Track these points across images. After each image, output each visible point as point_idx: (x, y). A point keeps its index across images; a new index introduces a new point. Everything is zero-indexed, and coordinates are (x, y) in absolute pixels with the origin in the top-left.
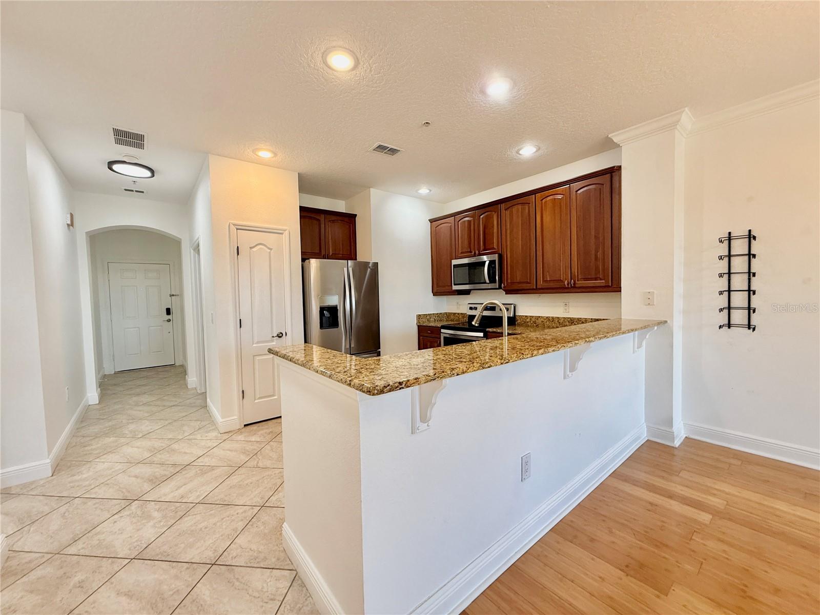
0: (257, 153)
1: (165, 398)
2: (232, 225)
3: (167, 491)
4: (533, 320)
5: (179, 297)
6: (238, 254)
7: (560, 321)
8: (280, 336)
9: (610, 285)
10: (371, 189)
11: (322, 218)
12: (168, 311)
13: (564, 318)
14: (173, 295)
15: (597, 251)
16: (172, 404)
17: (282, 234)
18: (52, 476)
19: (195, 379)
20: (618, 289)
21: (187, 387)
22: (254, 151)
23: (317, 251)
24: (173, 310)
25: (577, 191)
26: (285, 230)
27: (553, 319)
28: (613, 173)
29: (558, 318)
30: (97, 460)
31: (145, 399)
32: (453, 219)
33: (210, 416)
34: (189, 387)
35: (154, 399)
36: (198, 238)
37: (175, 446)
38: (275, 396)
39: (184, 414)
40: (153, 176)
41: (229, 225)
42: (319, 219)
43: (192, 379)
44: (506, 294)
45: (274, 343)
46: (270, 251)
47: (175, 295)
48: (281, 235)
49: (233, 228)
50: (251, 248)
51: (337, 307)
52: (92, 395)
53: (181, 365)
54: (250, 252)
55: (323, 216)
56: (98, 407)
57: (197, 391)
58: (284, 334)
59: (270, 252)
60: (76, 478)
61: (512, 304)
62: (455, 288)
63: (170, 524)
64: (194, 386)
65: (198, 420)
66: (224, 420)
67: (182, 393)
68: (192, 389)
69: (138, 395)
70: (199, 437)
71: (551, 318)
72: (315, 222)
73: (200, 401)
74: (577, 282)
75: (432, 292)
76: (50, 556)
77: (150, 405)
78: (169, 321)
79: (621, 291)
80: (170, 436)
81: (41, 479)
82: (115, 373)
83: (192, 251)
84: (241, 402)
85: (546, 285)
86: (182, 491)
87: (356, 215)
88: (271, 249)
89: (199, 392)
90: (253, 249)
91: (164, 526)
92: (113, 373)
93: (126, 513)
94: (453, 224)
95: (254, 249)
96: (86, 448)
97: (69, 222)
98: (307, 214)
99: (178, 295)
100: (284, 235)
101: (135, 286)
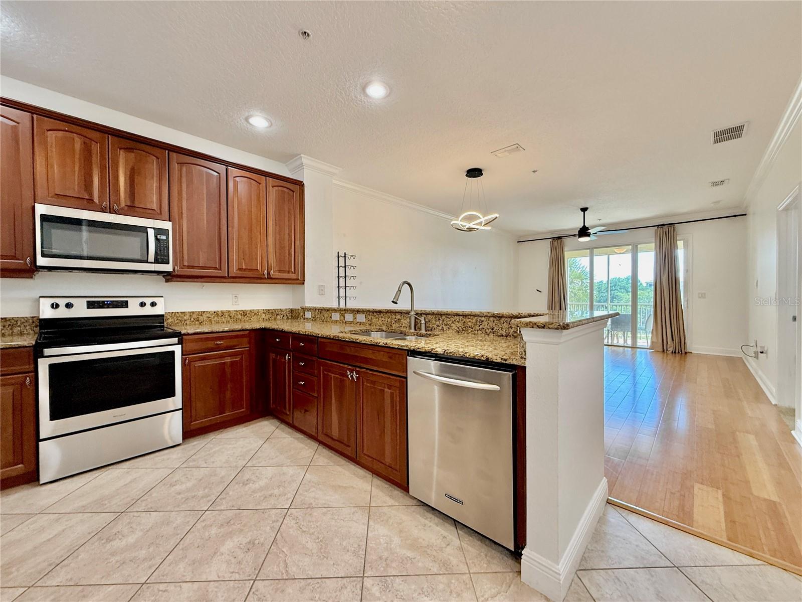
4: (195, 316)
7: (231, 315)
13: (236, 311)
25: (273, 187)
27: (223, 313)
28: (301, 186)
29: (229, 311)
32: (29, 119)
71: (219, 313)
85: (240, 273)
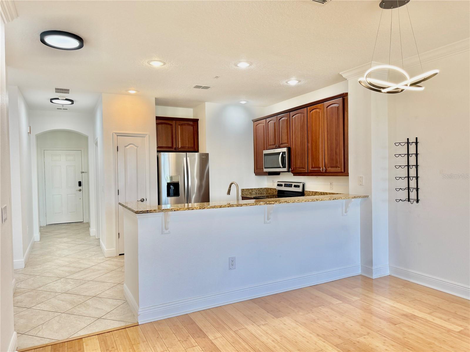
1: (77, 240)
2: (114, 134)
3: (76, 276)
5: (87, 173)
6: (118, 151)
8: (142, 200)
9: (343, 171)
10: (206, 103)
11: (174, 123)
12: (80, 184)
14: (83, 172)
15: (336, 149)
16: (80, 243)
18: (25, 268)
19: (95, 230)
20: (347, 175)
21: (90, 235)
22: (127, 90)
23: (170, 145)
24: (83, 184)
25: (327, 107)
26: (146, 135)
28: (344, 97)
30: (44, 264)
31: (65, 240)
32: (265, 121)
33: (101, 250)
34: (91, 235)
35: (70, 240)
36: (97, 139)
37: (81, 261)
39: (87, 248)
40: (73, 103)
41: (113, 133)
42: (172, 124)
43: (93, 230)
44: (294, 175)
47: (85, 172)
48: (144, 138)
49: (115, 135)
50: (125, 146)
51: (179, 183)
52: (37, 235)
53: (88, 223)
54: (125, 149)
55: (174, 122)
56: (39, 242)
57: (95, 237)
58: (145, 200)
59: (137, 149)
60: (35, 269)
61: (301, 183)
62: (265, 170)
63: (77, 285)
64: (94, 235)
65: (94, 251)
66: (107, 250)
67: (87, 238)
68: (93, 236)
69: (61, 238)
70: (94, 258)
72: (169, 126)
73: (96, 243)
74: (327, 169)
75: (255, 173)
76: (31, 290)
77: (68, 243)
78: (80, 190)
79: (348, 176)
80: (79, 257)
81: (21, 269)
82: (46, 226)
83: (94, 145)
84: (118, 239)
85: (312, 170)
86: (84, 276)
87: (198, 119)
88: (137, 147)
89: (96, 238)
90: (127, 147)
91: (75, 286)
92: (45, 225)
93: (59, 281)
94: (265, 124)
96: (37, 259)
97: (29, 132)
98: (161, 121)
99: (87, 172)
100: (146, 138)
101: (59, 166)
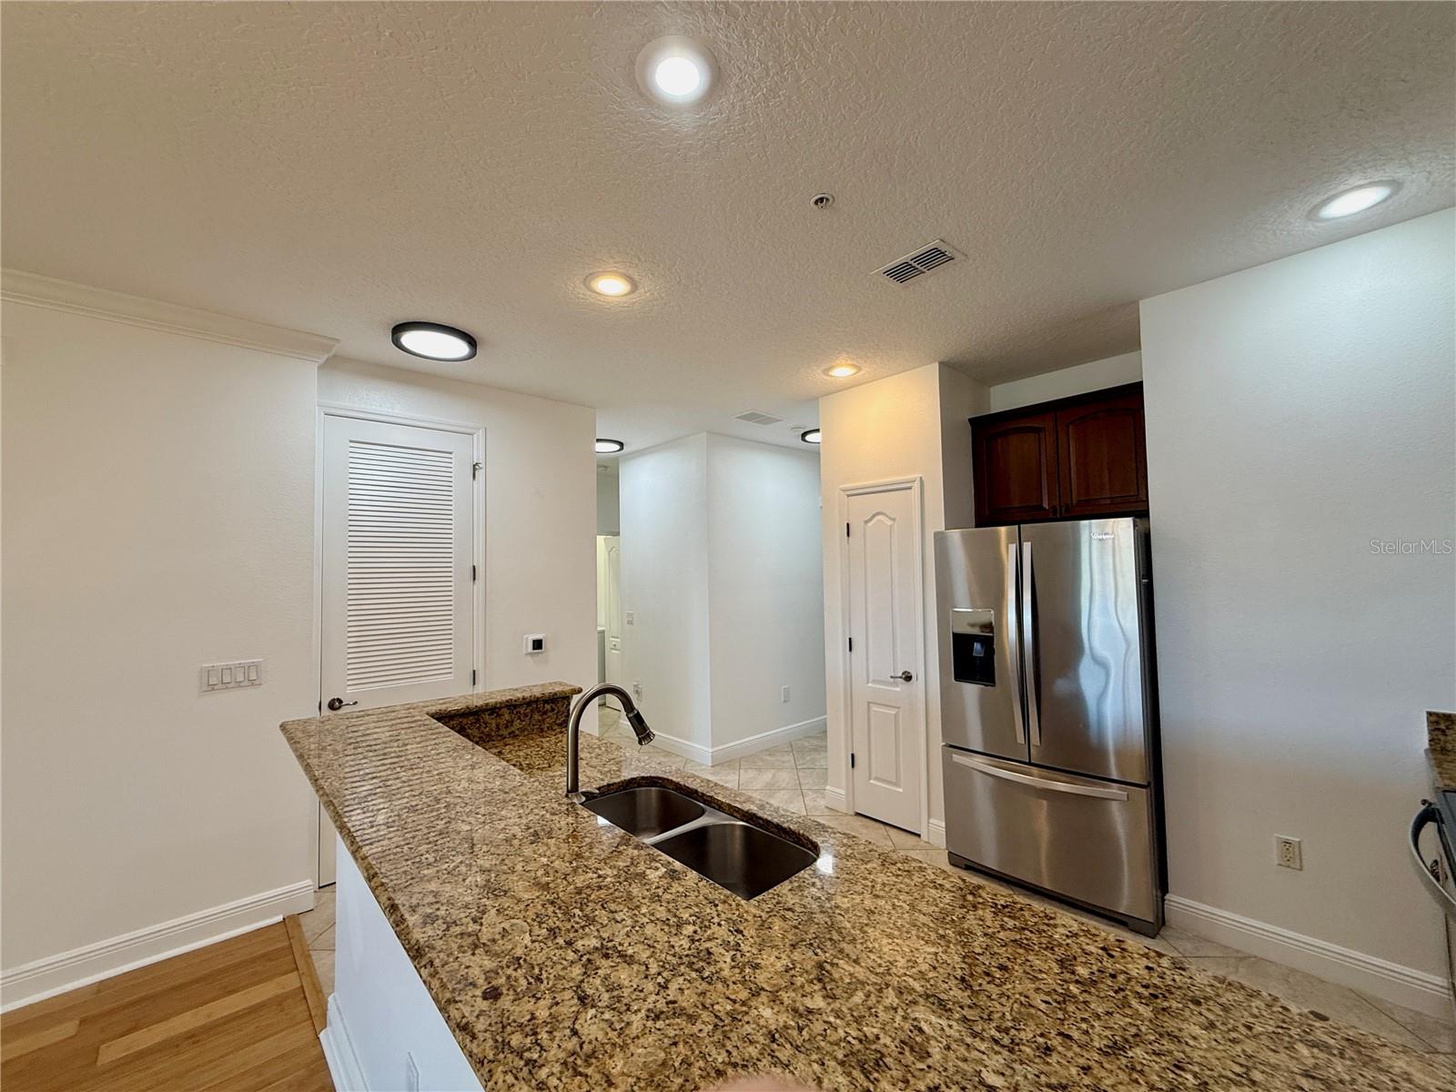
0: (830, 373)
2: (842, 492)
6: (848, 536)
10: (1140, 303)
11: (1048, 422)
17: (910, 488)
22: (826, 372)
26: (914, 480)
38: (899, 787)
41: (839, 492)
42: (1041, 425)
45: (898, 689)
46: (891, 522)
48: (909, 491)
49: (844, 496)
50: (866, 522)
51: (993, 637)
54: (864, 529)
55: (1050, 416)
59: (891, 526)
66: (830, 788)
72: (1031, 436)
84: (851, 770)
88: (894, 520)
90: (868, 525)
95: (870, 524)
100: (912, 490)
